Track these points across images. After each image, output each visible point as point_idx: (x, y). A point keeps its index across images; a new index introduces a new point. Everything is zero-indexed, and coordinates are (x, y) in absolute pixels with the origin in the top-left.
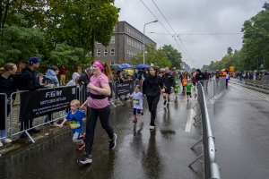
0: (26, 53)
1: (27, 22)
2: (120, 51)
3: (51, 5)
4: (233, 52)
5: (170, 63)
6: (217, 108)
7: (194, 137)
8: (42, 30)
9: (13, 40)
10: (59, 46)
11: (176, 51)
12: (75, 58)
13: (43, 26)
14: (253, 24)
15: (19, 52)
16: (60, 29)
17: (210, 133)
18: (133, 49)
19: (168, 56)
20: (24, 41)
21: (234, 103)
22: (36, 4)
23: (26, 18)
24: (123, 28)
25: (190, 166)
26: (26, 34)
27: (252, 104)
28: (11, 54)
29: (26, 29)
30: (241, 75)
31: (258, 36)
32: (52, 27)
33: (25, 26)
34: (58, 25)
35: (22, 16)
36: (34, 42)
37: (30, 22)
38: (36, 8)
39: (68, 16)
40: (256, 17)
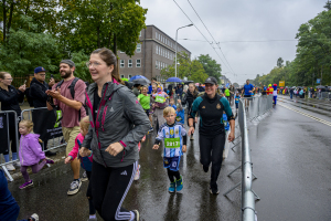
0: (37, 64)
1: (35, 26)
2: (148, 62)
3: (64, 5)
4: (284, 64)
6: (261, 130)
8: (54, 36)
9: (21, 48)
10: (74, 56)
11: (214, 61)
13: (55, 31)
14: (310, 29)
15: (29, 62)
16: (76, 35)
17: (248, 158)
18: (162, 59)
19: (205, 68)
20: (33, 50)
21: (282, 125)
22: (46, 4)
23: (35, 21)
24: (151, 33)
25: (225, 196)
26: (36, 41)
27: (303, 127)
28: (19, 65)
29: (35, 35)
30: (292, 91)
31: (316, 43)
32: (65, 31)
33: (34, 31)
34: (73, 30)
35: (30, 18)
36: (46, 51)
37: (40, 26)
38: (47, 9)
39: (85, 19)
40: (315, 20)
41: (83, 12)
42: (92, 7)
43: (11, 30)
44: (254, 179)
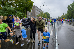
0: (9, 14)
1: (9, 6)
2: (34, 14)
3: (15, 1)
4: (64, 14)
5: (47, 17)
6: (59, 29)
7: (52, 36)
8: (13, 8)
9: (6, 10)
10: (18, 12)
11: (49, 14)
12: (22, 15)
14: (70, 6)
15: (7, 13)
17: (56, 35)
18: (37, 13)
19: (47, 15)
20: (8, 11)
21: (64, 28)
22: (11, 1)
23: (9, 5)
24: (35, 7)
25: (51, 43)
26: (9, 9)
27: (69, 28)
28: (5, 14)
31: (72, 10)
32: (16, 7)
34: (17, 7)
35: (8, 4)
36: (11, 11)
37: (10, 6)
38: (12, 2)
39: (20, 4)
40: (72, 4)
41: (20, 3)
42: (21, 1)
43: (4, 6)
44: (58, 40)
